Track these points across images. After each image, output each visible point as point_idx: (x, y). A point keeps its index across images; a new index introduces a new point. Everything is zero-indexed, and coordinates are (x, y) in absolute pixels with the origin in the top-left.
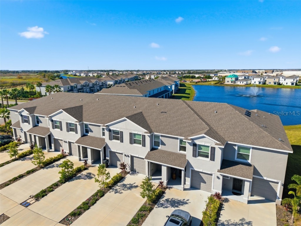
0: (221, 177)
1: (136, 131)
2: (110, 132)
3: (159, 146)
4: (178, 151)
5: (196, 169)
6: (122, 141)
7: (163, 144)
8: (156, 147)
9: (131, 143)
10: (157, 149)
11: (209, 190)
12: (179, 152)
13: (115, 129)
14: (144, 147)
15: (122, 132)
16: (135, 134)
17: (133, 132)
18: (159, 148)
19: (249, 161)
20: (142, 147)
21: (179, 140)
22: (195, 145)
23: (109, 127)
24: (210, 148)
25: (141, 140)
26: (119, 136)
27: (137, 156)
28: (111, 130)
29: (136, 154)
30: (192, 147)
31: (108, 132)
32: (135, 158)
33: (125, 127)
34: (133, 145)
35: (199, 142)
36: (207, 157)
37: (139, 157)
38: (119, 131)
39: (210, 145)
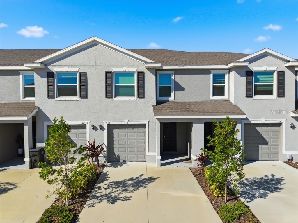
1: (122, 66)
2: (51, 80)
3: (170, 96)
4: (211, 98)
5: (253, 121)
6: (84, 96)
7: (179, 88)
8: (163, 98)
9: (109, 95)
10: (167, 101)
11: (275, 156)
12: (213, 98)
13: (65, 69)
14: (142, 100)
15: (85, 73)
16: (119, 74)
17: (114, 70)
18: (172, 98)
20: (138, 99)
21: (211, 75)
22: (249, 73)
23: (49, 67)
24: (275, 75)
25: (135, 84)
26: (77, 86)
27: (125, 122)
28: (55, 72)
29: (122, 119)
30: (245, 78)
31: (46, 79)
32: (115, 130)
33: (93, 62)
34: (114, 99)
35: (257, 66)
36: (270, 93)
37: (129, 123)
38: (77, 73)
39: (275, 69)
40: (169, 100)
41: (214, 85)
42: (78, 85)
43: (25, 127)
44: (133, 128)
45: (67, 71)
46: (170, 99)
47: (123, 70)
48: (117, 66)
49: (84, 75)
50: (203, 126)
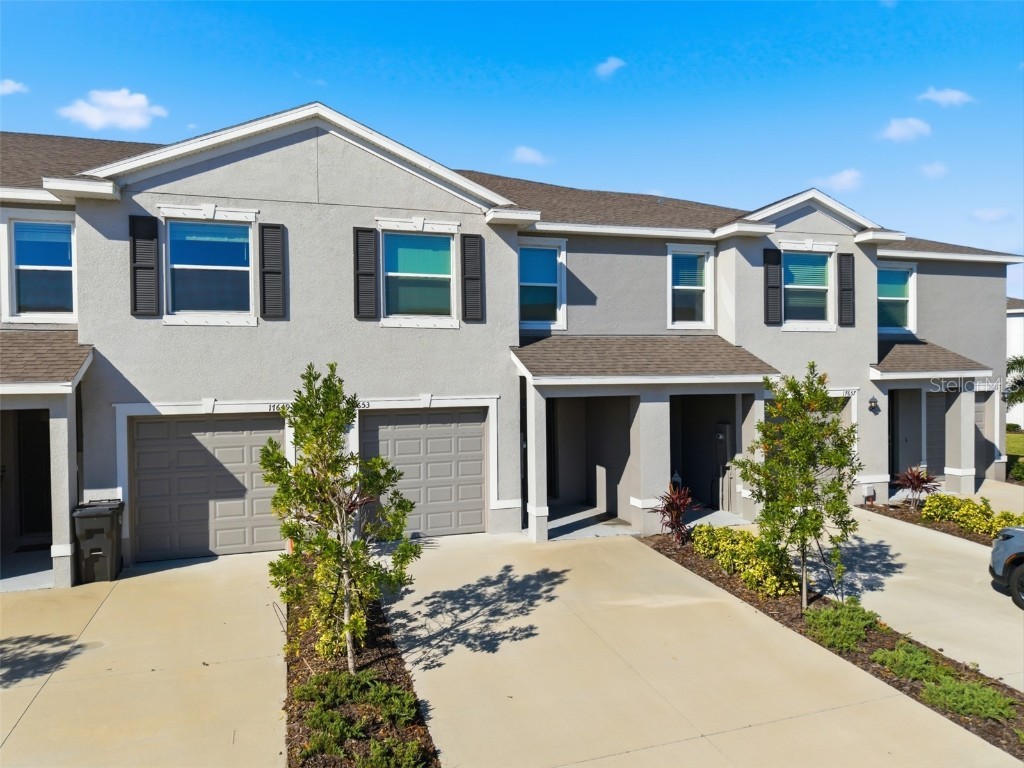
0: (883, 401)
1: (412, 211)
2: (145, 246)
3: (553, 318)
4: (670, 325)
6: (277, 309)
7: (581, 295)
8: (535, 325)
9: (365, 311)
10: (546, 334)
12: (673, 327)
14: (477, 327)
15: (281, 230)
16: (398, 239)
18: (559, 324)
19: (912, 326)
20: (463, 324)
21: (669, 258)
22: (771, 257)
23: (137, 198)
24: (832, 265)
25: (454, 276)
26: (248, 272)
27: (422, 401)
28: (163, 220)
29: (413, 392)
30: (761, 270)
31: (127, 244)
32: (385, 432)
33: (307, 192)
34: (384, 322)
35: (790, 238)
36: (819, 314)
37: (436, 404)
38: (247, 228)
39: (832, 249)
40: (550, 331)
41: (676, 287)
42: (253, 269)
43: (53, 422)
44: (444, 422)
45: (211, 217)
46: (553, 327)
47: (414, 224)
48: (392, 210)
49: (274, 237)
50: (664, 408)
